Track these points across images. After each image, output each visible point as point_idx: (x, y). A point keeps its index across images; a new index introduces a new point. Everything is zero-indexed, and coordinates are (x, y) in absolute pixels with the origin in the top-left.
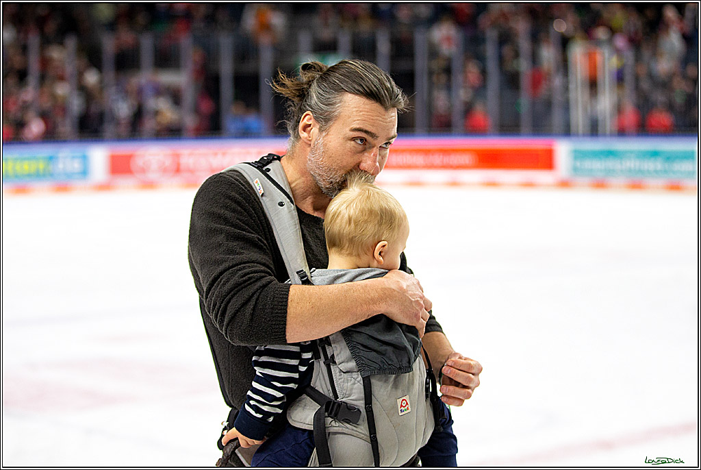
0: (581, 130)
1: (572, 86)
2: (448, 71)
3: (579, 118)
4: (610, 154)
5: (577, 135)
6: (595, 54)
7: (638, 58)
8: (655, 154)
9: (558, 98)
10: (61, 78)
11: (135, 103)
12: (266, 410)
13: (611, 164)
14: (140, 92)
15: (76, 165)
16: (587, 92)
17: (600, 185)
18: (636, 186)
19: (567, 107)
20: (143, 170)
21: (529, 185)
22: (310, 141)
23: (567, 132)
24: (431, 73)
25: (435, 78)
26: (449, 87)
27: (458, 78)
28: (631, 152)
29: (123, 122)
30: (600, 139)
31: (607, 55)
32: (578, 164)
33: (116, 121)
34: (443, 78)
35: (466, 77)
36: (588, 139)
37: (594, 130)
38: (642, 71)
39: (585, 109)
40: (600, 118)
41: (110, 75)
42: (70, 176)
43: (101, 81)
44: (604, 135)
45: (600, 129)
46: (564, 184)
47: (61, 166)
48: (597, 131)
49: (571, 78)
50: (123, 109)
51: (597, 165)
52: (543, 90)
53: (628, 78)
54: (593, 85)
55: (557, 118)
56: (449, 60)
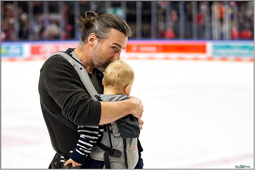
0: (217, 37)
1: (213, 20)
2: (164, 14)
3: (216, 33)
4: (228, 47)
5: (215, 39)
6: (222, 8)
7: (239, 9)
8: (246, 47)
9: (208, 25)
10: (12, 16)
11: (41, 26)
12: (86, 152)
13: (228, 51)
14: (43, 22)
15: (18, 51)
16: (219, 23)
17: (224, 59)
18: (238, 59)
19: (211, 29)
20: (44, 53)
21: (196, 59)
22: (93, 45)
23: (211, 38)
24: (158, 15)
25: (159, 17)
26: (165, 21)
27: (168, 17)
28: (237, 46)
29: (36, 34)
30: (224, 41)
31: (227, 8)
32: (216, 51)
33: (33, 33)
34: (162, 17)
35: (171, 17)
36: (219, 41)
37: (222, 37)
38: (241, 14)
39: (218, 30)
40: (224, 33)
41: (31, 15)
42: (15, 55)
43: (28, 18)
44: (226, 40)
45: (224, 37)
46: (210, 59)
47: (12, 51)
48: (223, 38)
49: (213, 17)
50: (37, 29)
51: (223, 51)
52: (202, 22)
53: (235, 17)
54: (221, 20)
55: (207, 33)
56: (165, 10)
